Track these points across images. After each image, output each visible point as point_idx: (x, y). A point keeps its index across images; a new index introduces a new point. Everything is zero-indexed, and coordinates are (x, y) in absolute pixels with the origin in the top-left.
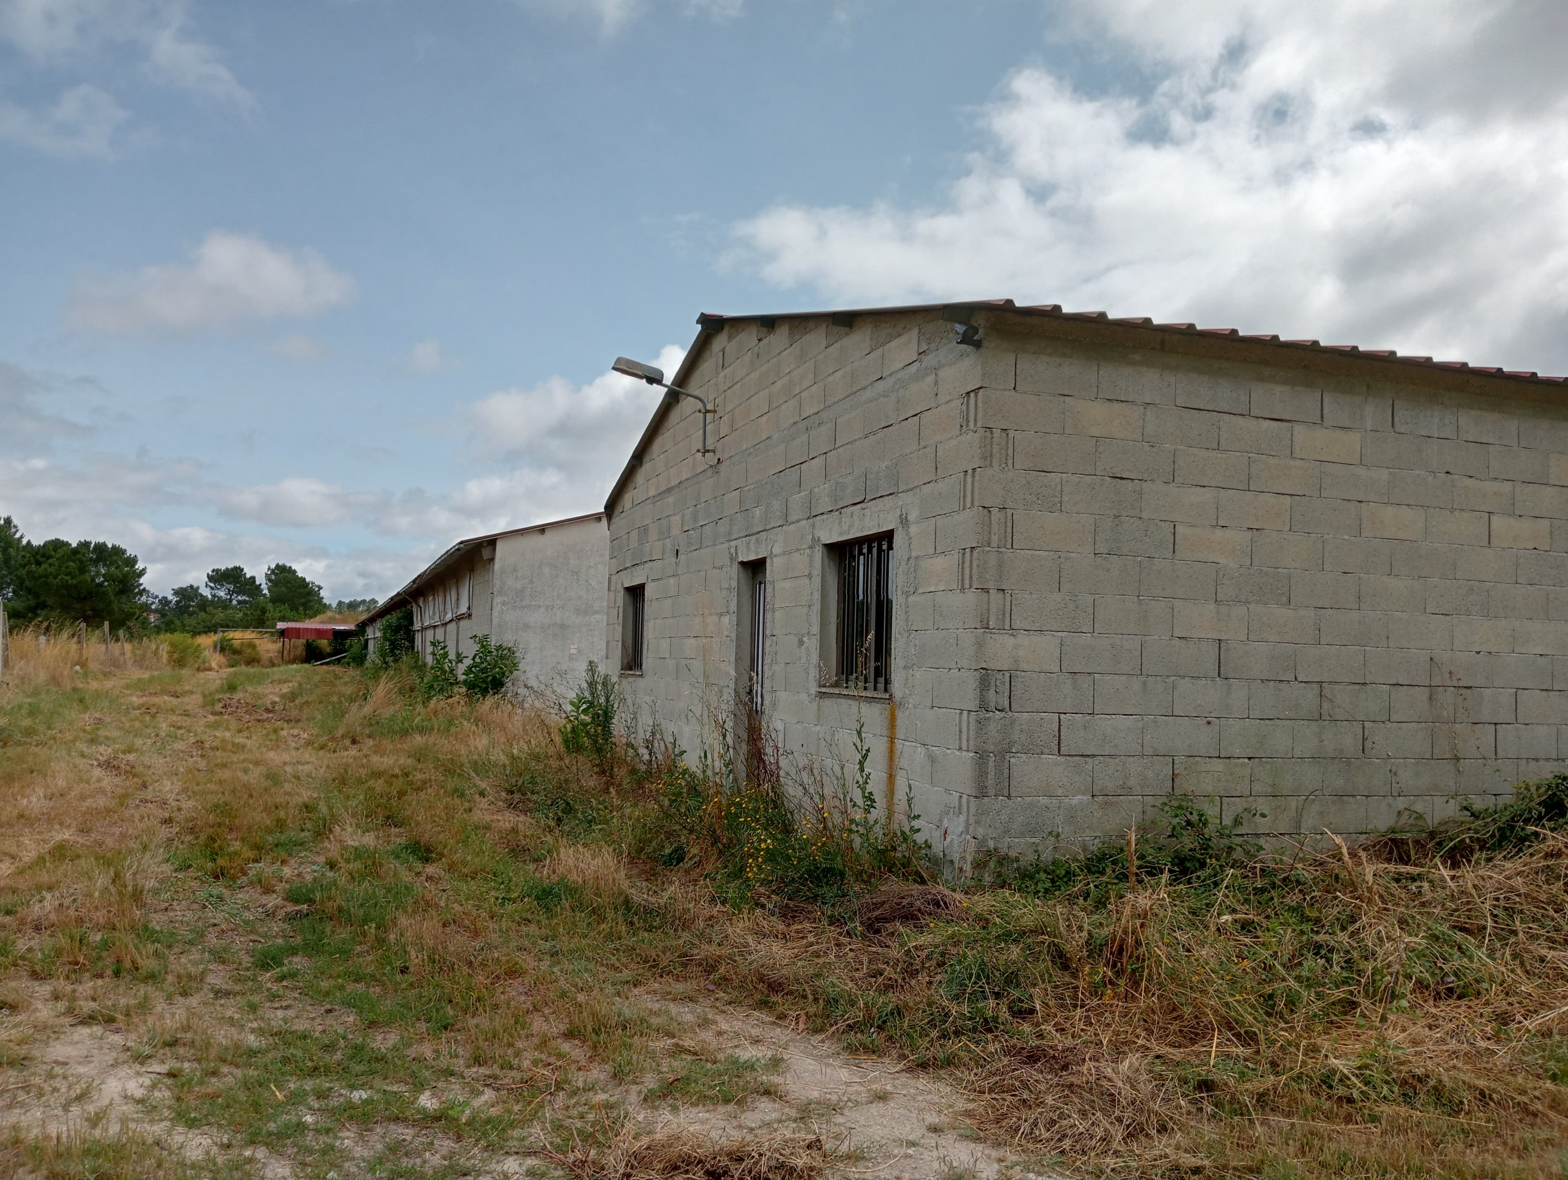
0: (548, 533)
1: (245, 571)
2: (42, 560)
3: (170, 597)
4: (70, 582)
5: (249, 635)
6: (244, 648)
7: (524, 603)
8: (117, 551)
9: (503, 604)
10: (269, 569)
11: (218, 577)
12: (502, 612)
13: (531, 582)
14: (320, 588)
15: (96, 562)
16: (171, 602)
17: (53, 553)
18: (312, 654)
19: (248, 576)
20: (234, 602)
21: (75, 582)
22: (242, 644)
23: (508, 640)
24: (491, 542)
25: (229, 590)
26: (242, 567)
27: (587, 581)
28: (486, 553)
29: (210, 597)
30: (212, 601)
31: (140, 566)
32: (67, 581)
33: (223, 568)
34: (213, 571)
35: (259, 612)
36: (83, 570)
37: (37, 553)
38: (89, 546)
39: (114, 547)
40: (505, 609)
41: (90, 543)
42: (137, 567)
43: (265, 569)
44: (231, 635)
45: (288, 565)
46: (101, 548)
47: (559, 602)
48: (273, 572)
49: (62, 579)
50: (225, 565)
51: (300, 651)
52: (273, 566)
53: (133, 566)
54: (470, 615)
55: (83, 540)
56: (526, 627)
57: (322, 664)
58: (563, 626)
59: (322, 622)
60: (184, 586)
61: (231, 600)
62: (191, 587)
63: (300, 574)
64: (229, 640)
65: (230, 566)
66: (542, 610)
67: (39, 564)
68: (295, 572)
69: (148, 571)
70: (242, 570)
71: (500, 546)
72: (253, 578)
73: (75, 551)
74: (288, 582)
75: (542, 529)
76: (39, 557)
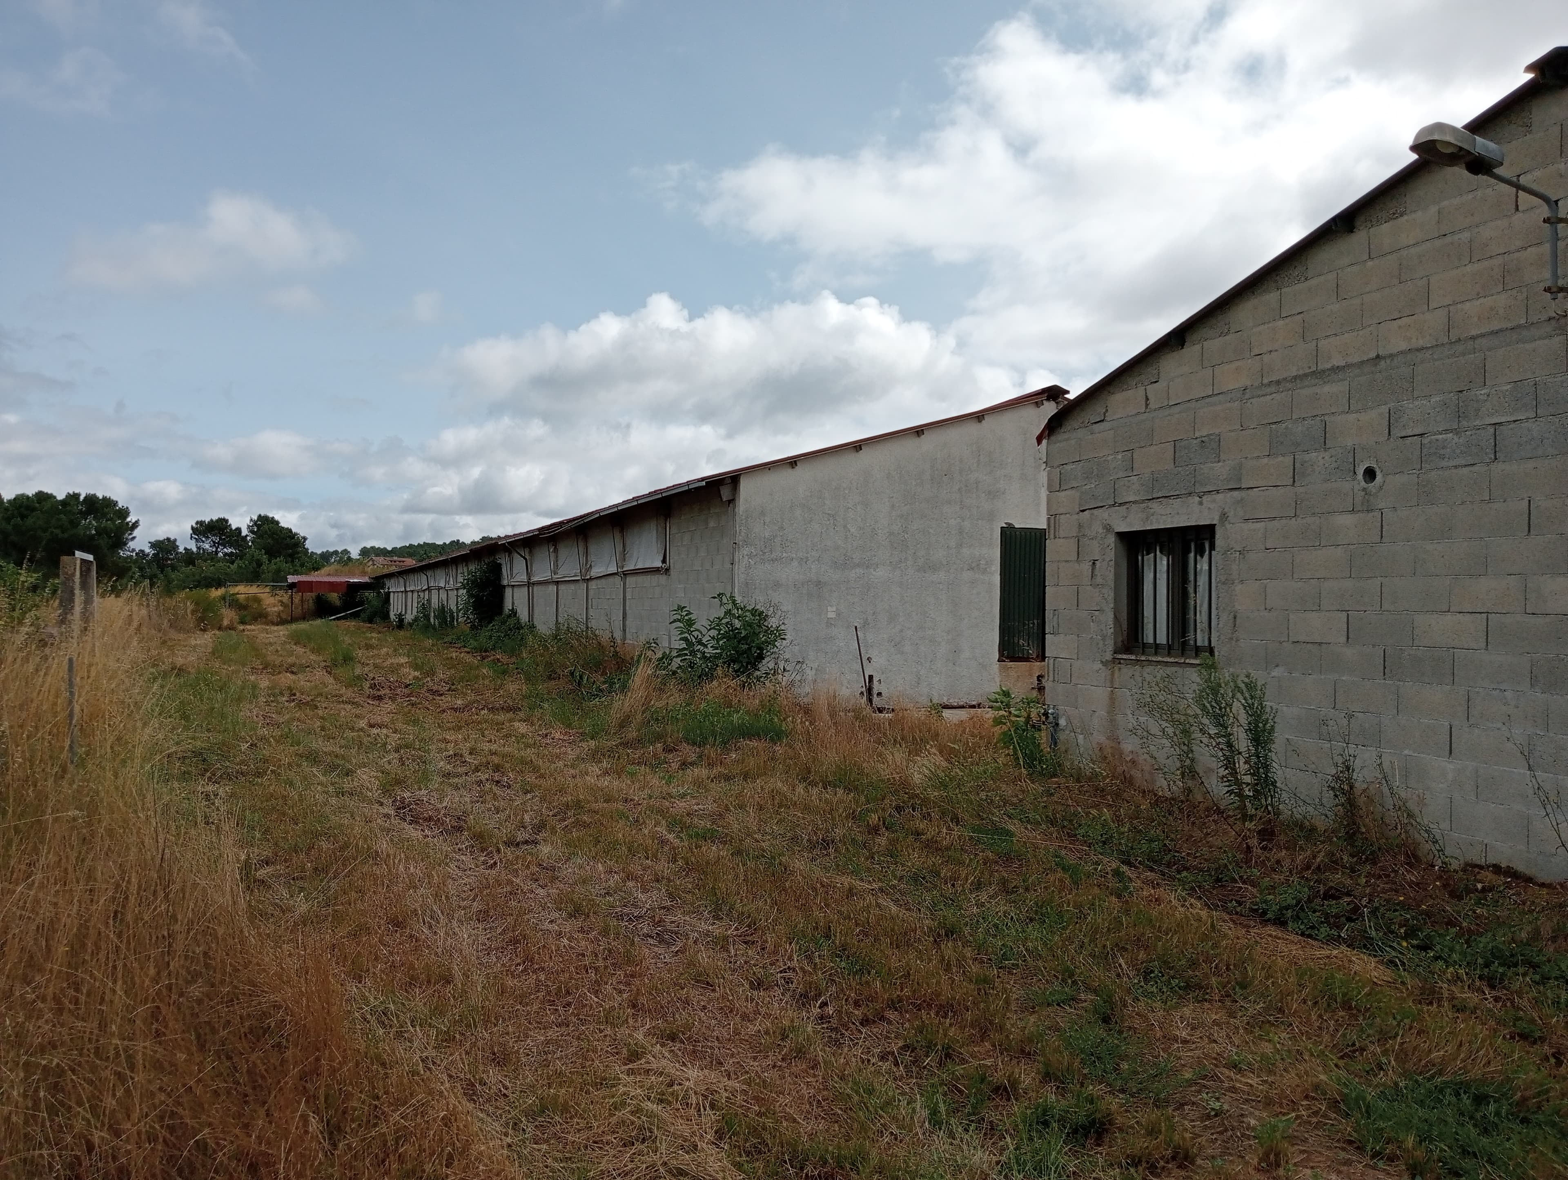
0: (799, 468)
1: (230, 522)
2: (25, 512)
3: (147, 550)
4: (60, 536)
5: (253, 590)
6: (250, 603)
7: (774, 556)
8: (108, 503)
9: (750, 556)
10: (251, 520)
11: (202, 530)
12: (749, 567)
13: (782, 528)
14: (305, 539)
15: (84, 515)
16: (148, 555)
17: (37, 505)
18: (322, 609)
19: (234, 528)
20: (220, 555)
21: (66, 536)
22: (247, 599)
23: (757, 600)
24: (733, 479)
25: (214, 542)
26: (226, 518)
27: (845, 527)
28: (725, 493)
29: (195, 550)
30: (198, 553)
31: (131, 519)
32: (57, 535)
33: (207, 520)
34: (197, 523)
35: (255, 565)
36: (74, 524)
37: (21, 507)
38: (79, 498)
39: (105, 498)
40: (752, 563)
41: (78, 495)
42: (128, 519)
43: (247, 521)
44: (233, 590)
45: (271, 515)
46: (91, 500)
47: (814, 553)
48: (255, 523)
49: (52, 532)
50: (209, 516)
51: (311, 605)
52: (255, 518)
53: (126, 518)
54: (667, 570)
55: (71, 493)
56: (777, 585)
57: (338, 619)
58: (818, 584)
59: (329, 575)
60: (161, 539)
61: (217, 552)
62: (168, 539)
63: (283, 524)
64: (233, 594)
65: (215, 518)
66: (795, 563)
67: (23, 517)
68: (278, 523)
69: (141, 523)
70: (227, 521)
71: (745, 485)
72: (239, 530)
73: (64, 503)
74: (274, 533)
75: (792, 462)
76: (22, 509)
